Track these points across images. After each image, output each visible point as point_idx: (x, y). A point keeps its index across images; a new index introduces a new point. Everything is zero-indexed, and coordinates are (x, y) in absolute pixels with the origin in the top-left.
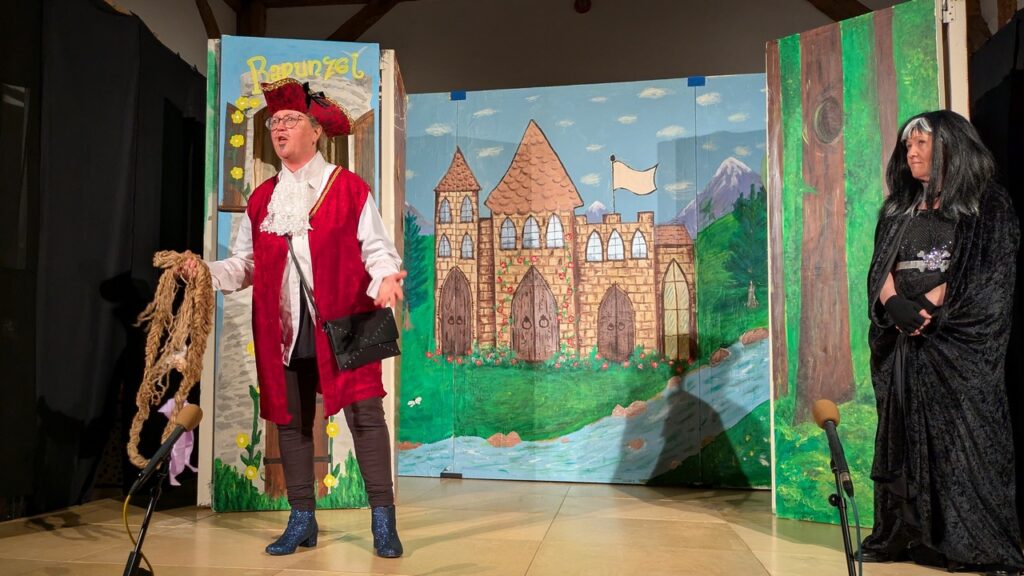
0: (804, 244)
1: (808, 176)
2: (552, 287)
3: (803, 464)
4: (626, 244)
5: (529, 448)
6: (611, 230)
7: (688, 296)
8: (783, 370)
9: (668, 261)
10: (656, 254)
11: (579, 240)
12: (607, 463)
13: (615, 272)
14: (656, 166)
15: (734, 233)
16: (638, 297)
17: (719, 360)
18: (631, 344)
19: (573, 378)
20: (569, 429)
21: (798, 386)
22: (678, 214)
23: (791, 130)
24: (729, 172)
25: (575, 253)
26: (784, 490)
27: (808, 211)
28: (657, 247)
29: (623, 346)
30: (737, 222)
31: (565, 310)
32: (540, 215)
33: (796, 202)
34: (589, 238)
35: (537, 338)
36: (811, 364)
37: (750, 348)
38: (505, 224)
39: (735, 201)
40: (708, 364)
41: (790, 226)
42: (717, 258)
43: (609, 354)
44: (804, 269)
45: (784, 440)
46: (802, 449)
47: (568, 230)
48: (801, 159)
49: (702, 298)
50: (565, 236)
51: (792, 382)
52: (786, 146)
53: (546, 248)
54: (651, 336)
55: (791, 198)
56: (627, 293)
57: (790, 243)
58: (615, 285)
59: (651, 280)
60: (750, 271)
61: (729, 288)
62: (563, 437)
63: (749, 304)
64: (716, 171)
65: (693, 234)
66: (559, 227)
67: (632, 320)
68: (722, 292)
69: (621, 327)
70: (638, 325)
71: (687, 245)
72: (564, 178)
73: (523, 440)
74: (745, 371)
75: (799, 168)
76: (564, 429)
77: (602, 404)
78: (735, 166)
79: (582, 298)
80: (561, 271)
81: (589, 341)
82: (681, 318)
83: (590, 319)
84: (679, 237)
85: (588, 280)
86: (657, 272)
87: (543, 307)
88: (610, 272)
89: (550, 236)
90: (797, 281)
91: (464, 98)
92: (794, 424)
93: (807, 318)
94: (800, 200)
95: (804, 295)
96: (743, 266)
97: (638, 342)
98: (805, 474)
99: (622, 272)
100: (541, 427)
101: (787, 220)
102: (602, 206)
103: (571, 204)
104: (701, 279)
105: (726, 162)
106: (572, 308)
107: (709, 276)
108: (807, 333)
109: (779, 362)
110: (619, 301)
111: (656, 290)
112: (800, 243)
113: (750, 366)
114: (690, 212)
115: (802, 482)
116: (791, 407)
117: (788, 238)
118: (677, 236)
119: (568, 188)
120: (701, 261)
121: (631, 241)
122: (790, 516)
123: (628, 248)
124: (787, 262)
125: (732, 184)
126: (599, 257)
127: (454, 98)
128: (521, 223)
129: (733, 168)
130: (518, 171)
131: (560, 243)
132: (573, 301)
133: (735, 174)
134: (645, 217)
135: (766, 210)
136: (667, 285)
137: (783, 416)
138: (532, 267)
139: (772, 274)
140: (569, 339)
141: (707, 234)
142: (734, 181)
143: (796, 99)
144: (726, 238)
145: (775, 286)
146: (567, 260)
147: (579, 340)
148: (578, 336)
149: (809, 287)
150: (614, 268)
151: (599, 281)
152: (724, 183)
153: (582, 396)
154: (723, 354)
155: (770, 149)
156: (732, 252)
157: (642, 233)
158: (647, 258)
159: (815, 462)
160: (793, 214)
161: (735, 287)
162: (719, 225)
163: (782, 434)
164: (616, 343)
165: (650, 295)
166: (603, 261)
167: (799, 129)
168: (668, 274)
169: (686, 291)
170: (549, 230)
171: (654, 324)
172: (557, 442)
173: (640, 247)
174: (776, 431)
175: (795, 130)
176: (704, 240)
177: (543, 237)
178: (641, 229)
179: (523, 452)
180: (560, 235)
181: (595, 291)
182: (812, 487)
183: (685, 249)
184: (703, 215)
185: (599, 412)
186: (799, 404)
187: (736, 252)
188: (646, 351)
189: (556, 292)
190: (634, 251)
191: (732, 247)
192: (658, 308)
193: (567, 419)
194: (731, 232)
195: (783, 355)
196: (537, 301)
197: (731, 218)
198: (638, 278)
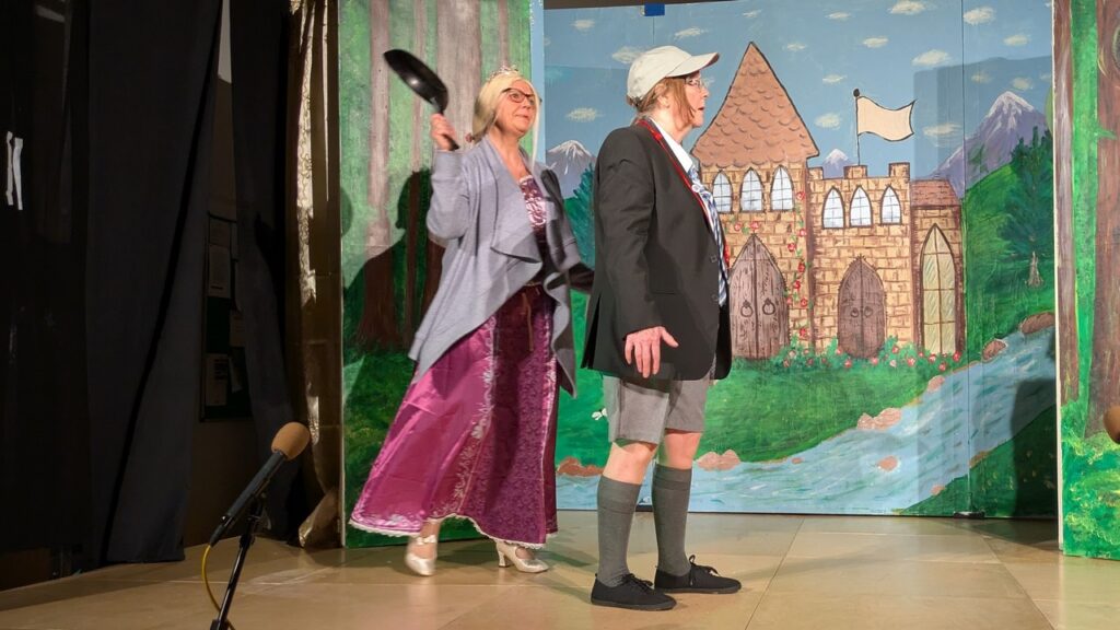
0: (1100, 205)
1: (1104, 116)
2: (779, 262)
3: (1097, 486)
4: (875, 205)
5: (750, 470)
6: (854, 188)
7: (953, 273)
8: (1073, 366)
9: (928, 227)
10: (913, 218)
11: (813, 201)
12: (851, 489)
13: (859, 242)
14: (913, 103)
15: (1012, 191)
16: (890, 274)
17: (993, 354)
18: (881, 334)
19: (806, 380)
20: (801, 446)
21: (1091, 387)
22: (940, 166)
23: (1084, 57)
24: (1005, 110)
25: (808, 216)
26: (1074, 520)
27: (1104, 161)
28: (914, 209)
29: (871, 338)
30: (1015, 175)
31: (796, 290)
32: (762, 167)
33: (1089, 151)
34: (826, 198)
35: (761, 328)
36: (1108, 359)
37: (1032, 339)
38: (718, 181)
39: (1013, 148)
40: (979, 359)
41: (1081, 180)
42: (992, 222)
43: (853, 347)
44: (1100, 236)
45: (1074, 456)
46: (1096, 467)
47: (799, 187)
48: (1095, 93)
49: (971, 274)
50: (795, 195)
51: (1084, 382)
52: (1077, 77)
53: (771, 211)
54: (906, 324)
55: (1083, 144)
56: (876, 269)
57: (1081, 202)
58: (859, 258)
59: (906, 252)
60: (1032, 239)
61: (1006, 261)
62: (794, 456)
63: (1031, 282)
64: (988, 111)
65: (960, 191)
66: (787, 184)
67: (882, 303)
68: (996, 267)
69: (868, 314)
70: (889, 310)
71: (952, 206)
72: (793, 119)
73: (742, 461)
74: (1027, 367)
75: (1092, 106)
76: (795, 445)
77: (843, 413)
78: (1013, 104)
79: (819, 276)
80: (790, 241)
81: (826, 332)
82: (944, 301)
83: (829, 303)
84: (942, 196)
85: (825, 253)
86: (914, 242)
87: (768, 287)
88: (854, 242)
89: (776, 195)
90: (1090, 253)
91: (662, 13)
92: (1086, 436)
93: (1103, 299)
94: (1094, 148)
95: (1100, 270)
96: (1023, 232)
97: (890, 332)
98: (1100, 498)
99: (868, 242)
100: (765, 443)
101: (1078, 173)
102: (842, 155)
103: (803, 152)
104: (971, 252)
105: (1002, 98)
106: (805, 288)
107: (981, 246)
108: (1102, 319)
109: (1068, 355)
110: (865, 280)
111: (913, 265)
112: (1094, 203)
113: (1033, 362)
114: (956, 163)
115: (1096, 509)
116: (1083, 414)
117: (1079, 196)
118: (939, 195)
119: (800, 132)
120: (970, 227)
121: (881, 202)
122: (1081, 552)
123: (876, 210)
124: (1078, 228)
125: (1010, 126)
126: (840, 223)
127: (648, 13)
128: (738, 179)
129: (1010, 106)
130: (733, 110)
131: (789, 205)
132: (806, 280)
133: (1012, 114)
134: (898, 169)
135: (1052, 160)
136: (927, 258)
137: (1072, 425)
138: (754, 236)
139: (1060, 243)
140: (802, 330)
141: (978, 192)
142: (1012, 122)
143: (1090, 16)
144: (1002, 196)
145: (1064, 260)
146: (799, 227)
147: (815, 330)
148: (813, 325)
149: (1106, 260)
150: (858, 236)
151: (839, 253)
152: (999, 125)
153: (818, 403)
154: (998, 346)
155: (1055, 80)
156: (1009, 215)
157: (894, 190)
158: (901, 223)
159: (1113, 484)
160: (1086, 164)
161: (1014, 259)
162: (993, 179)
163: (1071, 449)
164: (862, 333)
165: (905, 271)
166: (844, 228)
167: (1094, 55)
168: (928, 244)
169: (952, 266)
170: (774, 187)
171: (910, 309)
172: (787, 462)
173: (892, 209)
174: (1063, 444)
175: (1088, 55)
176: (974, 198)
177: (767, 197)
178: (894, 186)
179: (741, 477)
180: (789, 193)
181: (834, 266)
182: (1109, 516)
183: (949, 211)
184: (972, 166)
185: (840, 423)
186: (1092, 409)
187: (1014, 214)
188: (900, 344)
189: (783, 268)
190: (884, 214)
191: (1010, 208)
192: (915, 287)
193: (800, 432)
194: (1008, 189)
195: (1073, 346)
196: (759, 280)
197: (1008, 170)
198: (889, 250)
